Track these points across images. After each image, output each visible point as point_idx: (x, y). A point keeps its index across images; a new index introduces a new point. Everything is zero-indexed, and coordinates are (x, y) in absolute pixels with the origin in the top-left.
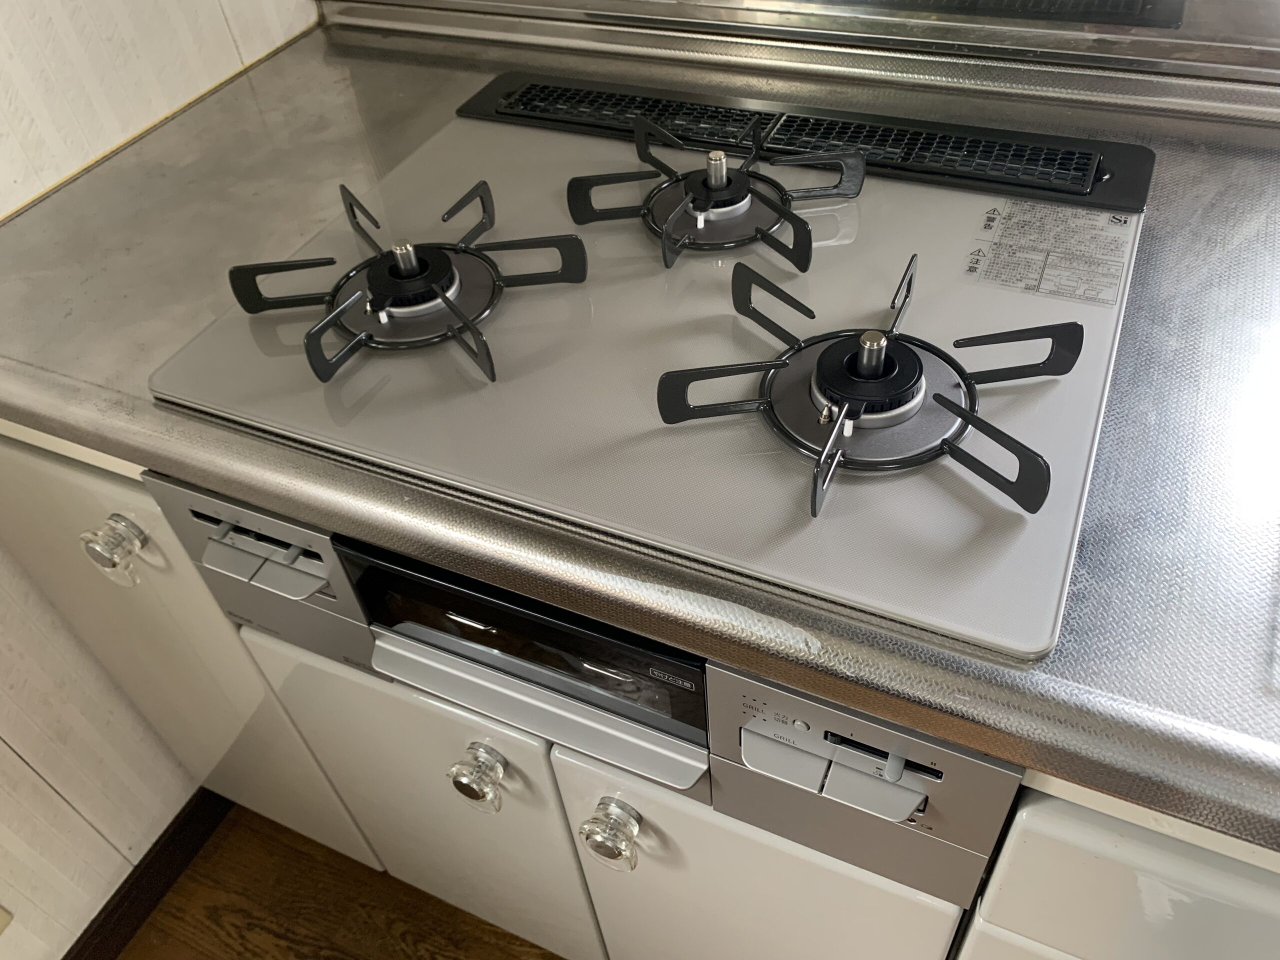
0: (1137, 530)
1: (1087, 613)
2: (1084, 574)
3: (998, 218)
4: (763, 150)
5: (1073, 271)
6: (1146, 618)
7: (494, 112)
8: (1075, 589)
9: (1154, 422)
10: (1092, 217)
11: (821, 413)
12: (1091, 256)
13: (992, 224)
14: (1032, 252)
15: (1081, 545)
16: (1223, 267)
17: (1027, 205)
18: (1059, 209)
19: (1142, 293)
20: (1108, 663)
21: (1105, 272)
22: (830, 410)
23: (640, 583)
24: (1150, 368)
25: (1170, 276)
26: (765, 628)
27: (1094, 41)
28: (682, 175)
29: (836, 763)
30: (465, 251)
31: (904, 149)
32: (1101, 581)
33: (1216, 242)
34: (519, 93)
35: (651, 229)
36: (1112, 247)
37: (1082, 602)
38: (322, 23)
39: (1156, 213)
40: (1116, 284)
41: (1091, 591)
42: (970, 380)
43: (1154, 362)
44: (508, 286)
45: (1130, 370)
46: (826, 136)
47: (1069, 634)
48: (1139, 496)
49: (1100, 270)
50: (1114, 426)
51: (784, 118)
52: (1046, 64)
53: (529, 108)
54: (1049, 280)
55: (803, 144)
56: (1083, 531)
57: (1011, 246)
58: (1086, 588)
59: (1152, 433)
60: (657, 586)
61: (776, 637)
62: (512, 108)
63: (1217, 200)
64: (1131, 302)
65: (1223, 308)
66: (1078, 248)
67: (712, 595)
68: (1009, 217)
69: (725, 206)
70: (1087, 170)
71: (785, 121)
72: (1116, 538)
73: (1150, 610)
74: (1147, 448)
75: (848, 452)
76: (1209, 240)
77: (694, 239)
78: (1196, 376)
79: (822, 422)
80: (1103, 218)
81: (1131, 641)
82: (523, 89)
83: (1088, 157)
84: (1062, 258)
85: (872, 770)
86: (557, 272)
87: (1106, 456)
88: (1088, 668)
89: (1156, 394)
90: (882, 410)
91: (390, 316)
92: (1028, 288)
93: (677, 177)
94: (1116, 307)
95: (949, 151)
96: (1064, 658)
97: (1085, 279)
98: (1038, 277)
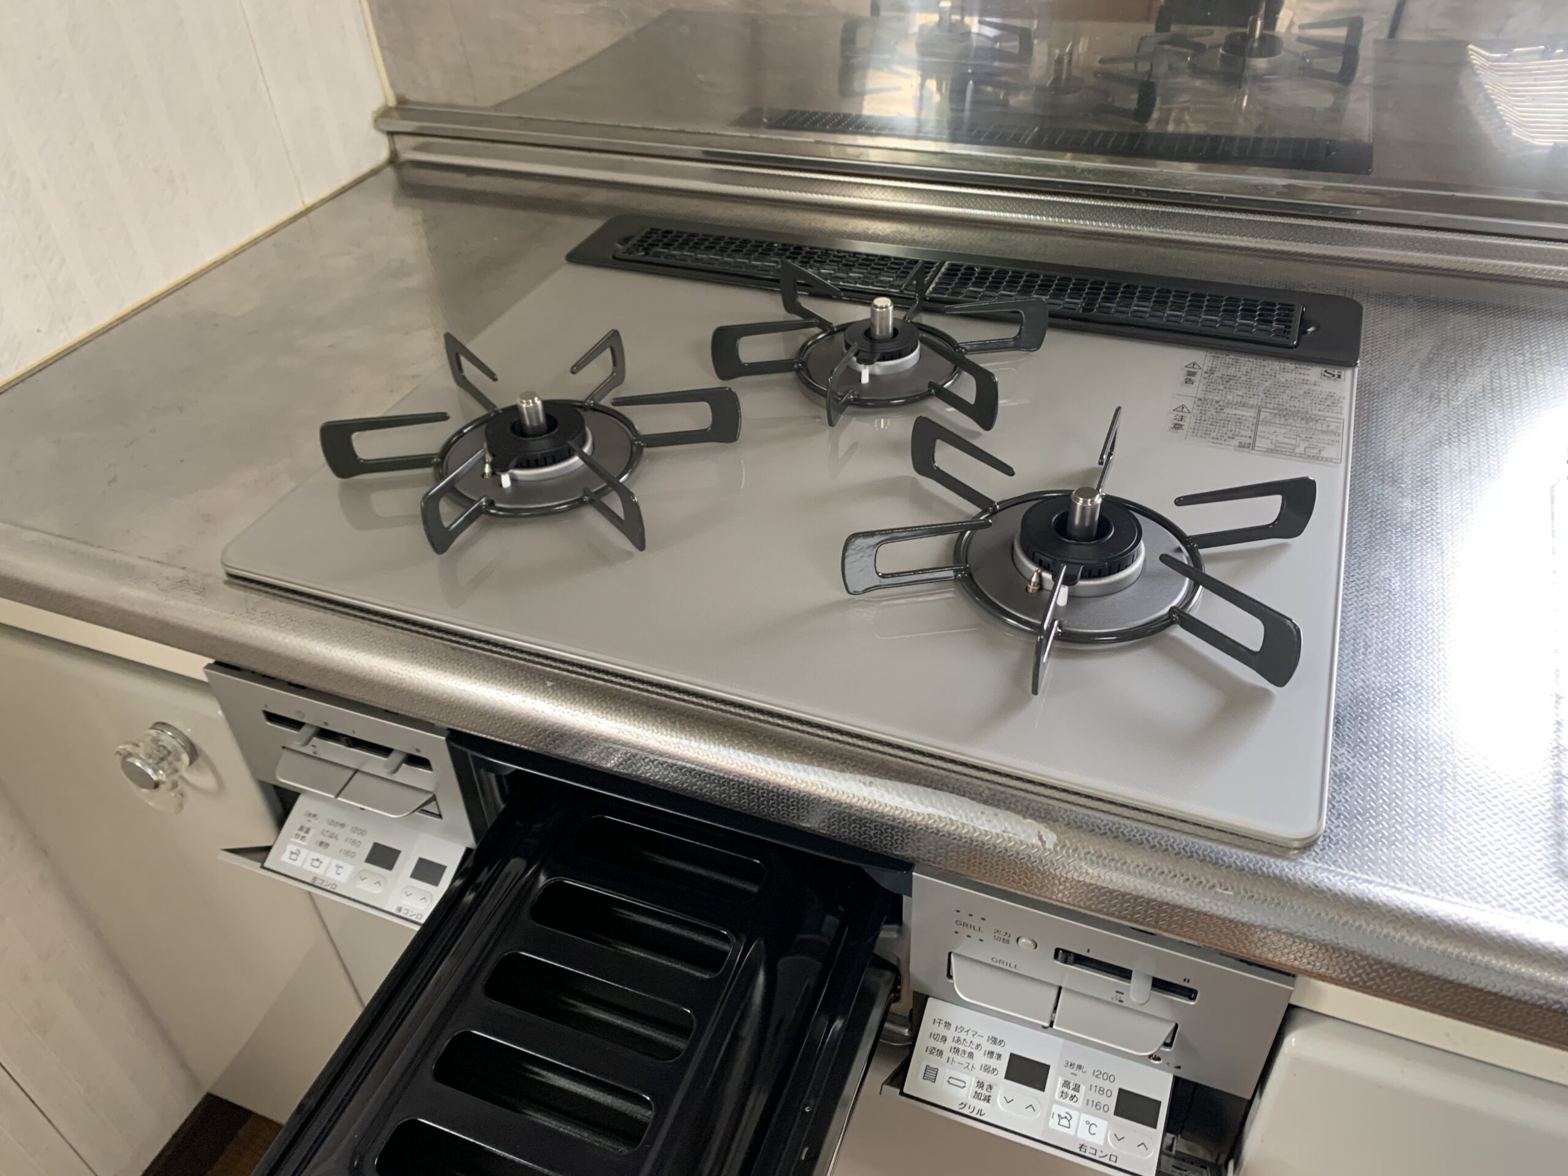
0: (1396, 704)
1: (1353, 795)
2: (1343, 754)
3: (1199, 372)
4: (926, 300)
5: (1290, 427)
6: (1420, 799)
7: (611, 258)
8: (1336, 770)
9: (1398, 589)
10: (1303, 371)
11: (1030, 581)
12: (1307, 412)
13: (1193, 378)
14: (1241, 408)
15: (1337, 722)
16: (1450, 424)
17: (1230, 358)
18: (1266, 363)
19: (1367, 451)
20: (1384, 849)
21: (1325, 428)
22: (1040, 576)
23: (837, 773)
24: (1387, 531)
25: (1394, 433)
26: (989, 821)
27: (1284, 186)
28: (837, 327)
29: (1068, 990)
30: (594, 409)
31: (1084, 299)
32: (1364, 760)
33: (1439, 398)
34: (638, 237)
35: (809, 385)
36: (1329, 402)
37: (1347, 783)
38: (393, 160)
39: (1369, 368)
40: (1338, 442)
41: (1354, 772)
42: (1192, 543)
43: (1390, 525)
44: (648, 446)
45: (1365, 533)
46: (995, 286)
47: (1337, 819)
48: (1394, 667)
49: (1319, 426)
50: (1356, 593)
51: (946, 265)
52: (1232, 210)
53: (651, 253)
54: (1264, 437)
55: (970, 294)
56: (1337, 706)
57: (1217, 402)
58: (1349, 769)
59: (1398, 600)
60: (859, 777)
61: (1004, 831)
62: (630, 253)
63: (1434, 354)
64: (1356, 460)
65: (1456, 467)
66: (1292, 404)
67: (925, 785)
68: (1212, 371)
69: (892, 358)
70: (1290, 322)
71: (948, 269)
72: (1374, 713)
73: (1423, 790)
74: (1395, 616)
75: (1065, 623)
76: (1431, 396)
77: (858, 395)
78: (1438, 539)
79: (1030, 591)
80: (1314, 373)
81: (1407, 824)
82: (643, 233)
83: (1288, 308)
84: (1275, 414)
85: (1110, 996)
86: (707, 429)
87: (1351, 624)
88: (1363, 855)
89: (1396, 559)
90: (1100, 575)
91: (514, 480)
92: (1241, 446)
93: (832, 328)
94: (1343, 465)
95: (1135, 301)
96: (1335, 844)
97: (1303, 436)
98: (1252, 434)
